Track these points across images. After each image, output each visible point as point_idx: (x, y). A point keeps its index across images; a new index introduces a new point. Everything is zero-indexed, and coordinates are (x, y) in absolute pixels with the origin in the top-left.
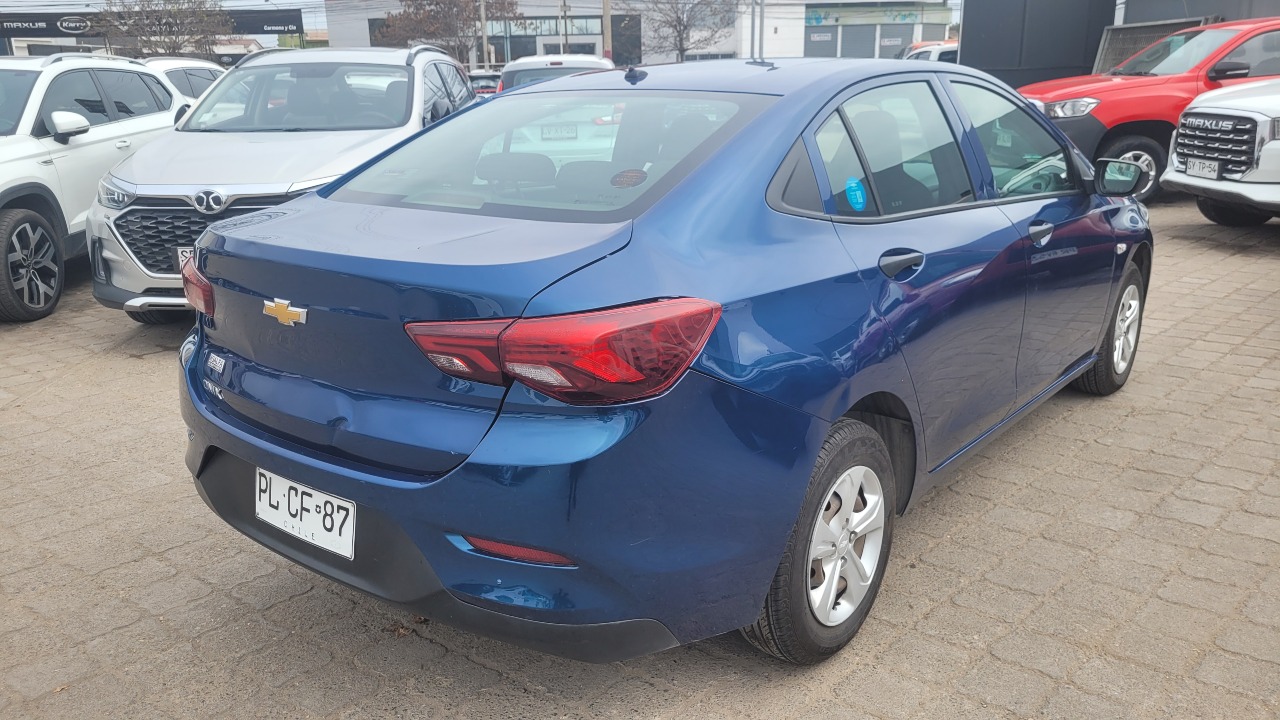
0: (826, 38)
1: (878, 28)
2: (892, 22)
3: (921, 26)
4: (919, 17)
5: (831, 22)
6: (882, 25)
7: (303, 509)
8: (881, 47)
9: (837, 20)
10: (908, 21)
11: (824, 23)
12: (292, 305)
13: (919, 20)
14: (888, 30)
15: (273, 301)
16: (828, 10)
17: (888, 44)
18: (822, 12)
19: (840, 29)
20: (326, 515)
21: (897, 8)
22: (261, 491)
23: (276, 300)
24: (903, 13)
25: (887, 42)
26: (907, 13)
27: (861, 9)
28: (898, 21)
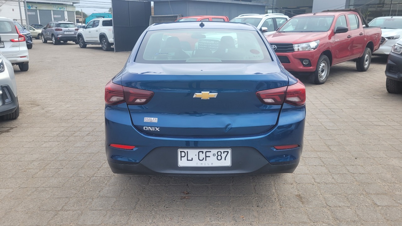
0: (33, 14)
1: (52, 11)
2: (56, 10)
3: (67, 12)
4: (66, 9)
5: (34, 8)
6: (53, 10)
7: (206, 157)
8: (54, 18)
9: (36, 8)
10: (62, 10)
11: (31, 8)
12: (210, 93)
13: (65, 10)
14: (55, 12)
15: (201, 93)
16: (32, 4)
17: (56, 17)
18: (30, 5)
19: (38, 11)
20: (218, 155)
21: (58, 5)
22: (181, 157)
23: (202, 92)
24: (60, 7)
25: (56, 16)
26: (61, 7)
27: (45, 4)
28: (58, 9)
